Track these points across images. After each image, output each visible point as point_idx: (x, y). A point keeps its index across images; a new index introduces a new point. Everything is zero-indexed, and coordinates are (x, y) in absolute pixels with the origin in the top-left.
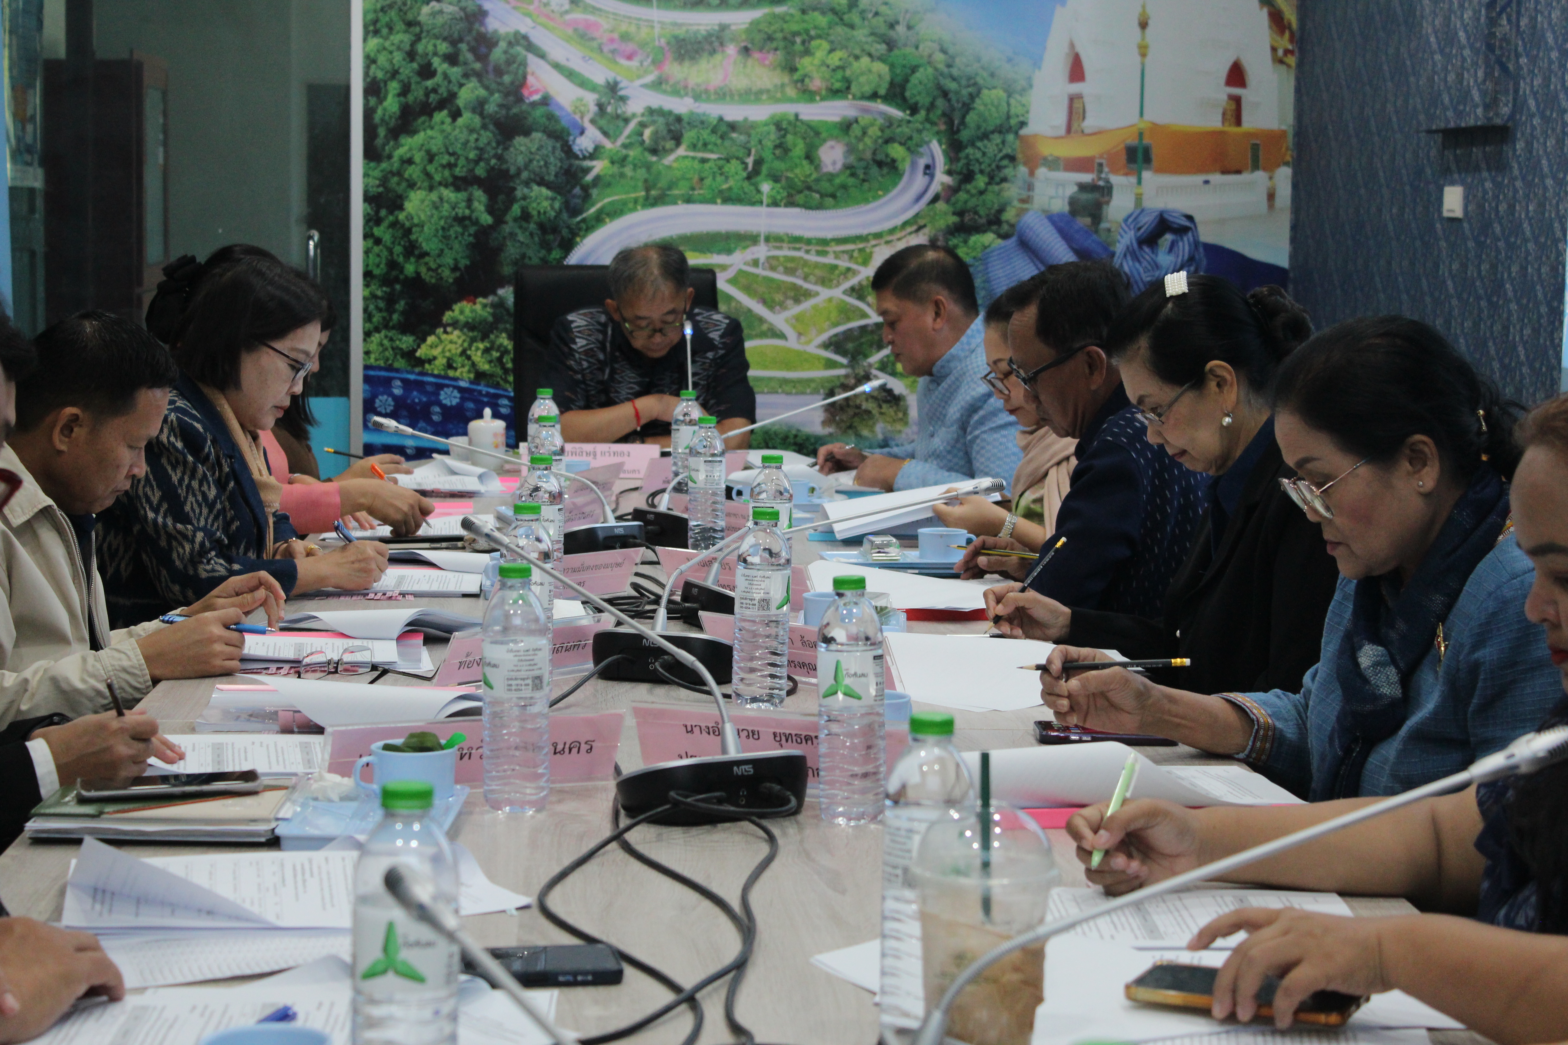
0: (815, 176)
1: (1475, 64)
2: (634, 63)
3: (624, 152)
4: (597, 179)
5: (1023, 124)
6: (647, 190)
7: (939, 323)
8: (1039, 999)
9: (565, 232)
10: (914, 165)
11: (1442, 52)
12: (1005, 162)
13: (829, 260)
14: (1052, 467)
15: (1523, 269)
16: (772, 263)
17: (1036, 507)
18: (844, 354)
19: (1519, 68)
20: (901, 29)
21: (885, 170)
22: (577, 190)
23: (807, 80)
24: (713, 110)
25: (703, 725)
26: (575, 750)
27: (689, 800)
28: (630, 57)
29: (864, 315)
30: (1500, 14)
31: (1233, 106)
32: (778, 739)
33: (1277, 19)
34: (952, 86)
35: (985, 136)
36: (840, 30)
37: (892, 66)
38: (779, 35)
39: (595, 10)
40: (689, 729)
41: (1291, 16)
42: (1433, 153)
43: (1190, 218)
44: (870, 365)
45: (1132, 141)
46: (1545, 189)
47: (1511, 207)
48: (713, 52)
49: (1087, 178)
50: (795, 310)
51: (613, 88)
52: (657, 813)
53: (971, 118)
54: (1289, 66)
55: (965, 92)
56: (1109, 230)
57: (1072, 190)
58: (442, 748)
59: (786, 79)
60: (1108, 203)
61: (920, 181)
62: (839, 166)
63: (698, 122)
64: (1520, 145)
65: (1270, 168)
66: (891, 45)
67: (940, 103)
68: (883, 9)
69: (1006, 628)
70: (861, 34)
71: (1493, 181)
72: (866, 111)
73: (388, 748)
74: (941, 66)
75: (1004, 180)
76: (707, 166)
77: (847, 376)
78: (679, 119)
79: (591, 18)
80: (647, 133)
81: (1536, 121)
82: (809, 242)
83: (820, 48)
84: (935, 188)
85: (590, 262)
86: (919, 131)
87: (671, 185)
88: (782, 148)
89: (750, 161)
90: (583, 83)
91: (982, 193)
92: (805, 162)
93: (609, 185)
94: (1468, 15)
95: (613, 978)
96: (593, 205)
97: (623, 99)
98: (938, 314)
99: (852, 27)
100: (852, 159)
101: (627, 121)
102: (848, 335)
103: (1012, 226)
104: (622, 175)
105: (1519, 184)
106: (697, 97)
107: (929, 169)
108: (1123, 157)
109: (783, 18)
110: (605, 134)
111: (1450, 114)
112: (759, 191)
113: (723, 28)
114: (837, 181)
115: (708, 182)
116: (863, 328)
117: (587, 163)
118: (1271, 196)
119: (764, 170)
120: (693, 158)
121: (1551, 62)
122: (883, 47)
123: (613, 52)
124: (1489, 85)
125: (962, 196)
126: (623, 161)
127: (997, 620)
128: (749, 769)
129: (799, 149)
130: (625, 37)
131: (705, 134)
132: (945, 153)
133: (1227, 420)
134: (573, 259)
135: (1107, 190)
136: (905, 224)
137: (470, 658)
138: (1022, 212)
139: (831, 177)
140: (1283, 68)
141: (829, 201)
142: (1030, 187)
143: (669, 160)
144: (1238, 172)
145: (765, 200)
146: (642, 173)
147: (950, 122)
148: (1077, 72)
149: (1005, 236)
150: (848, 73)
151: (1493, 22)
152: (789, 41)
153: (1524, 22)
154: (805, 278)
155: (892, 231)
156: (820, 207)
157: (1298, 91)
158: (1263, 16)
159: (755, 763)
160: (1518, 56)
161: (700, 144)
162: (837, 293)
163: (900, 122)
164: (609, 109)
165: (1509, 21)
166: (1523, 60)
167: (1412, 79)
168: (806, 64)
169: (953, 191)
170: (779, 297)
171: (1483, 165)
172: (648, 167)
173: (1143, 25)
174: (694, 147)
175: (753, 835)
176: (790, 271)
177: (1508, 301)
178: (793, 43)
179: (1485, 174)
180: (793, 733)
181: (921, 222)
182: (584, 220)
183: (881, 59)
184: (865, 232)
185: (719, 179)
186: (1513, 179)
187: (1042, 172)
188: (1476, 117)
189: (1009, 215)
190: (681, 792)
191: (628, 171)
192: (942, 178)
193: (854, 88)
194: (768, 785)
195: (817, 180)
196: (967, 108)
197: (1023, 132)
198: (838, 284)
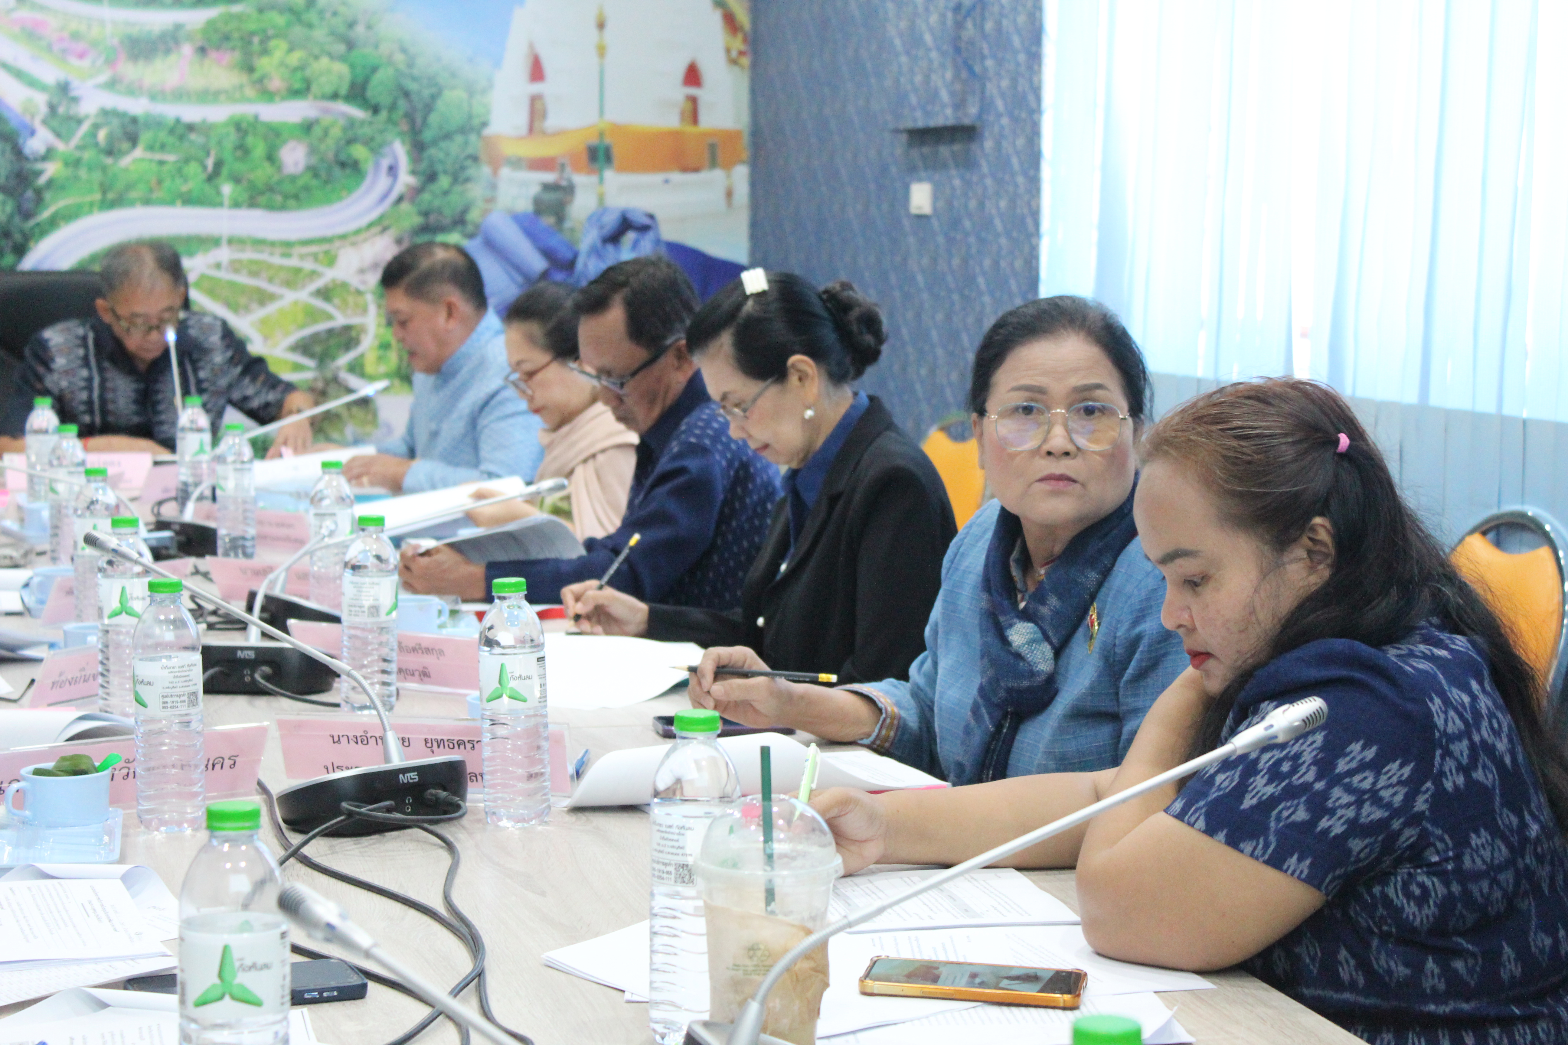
0: (276, 178)
1: (943, 66)
2: (86, 63)
3: (78, 154)
4: (50, 183)
5: (484, 124)
6: (104, 192)
7: (452, 325)
8: (826, 985)
9: (18, 237)
10: (377, 166)
11: (908, 53)
12: (469, 162)
13: (294, 262)
14: (578, 464)
15: (996, 263)
16: (235, 266)
17: (564, 505)
18: (312, 356)
19: (985, 70)
20: (360, 29)
21: (348, 171)
22: (29, 194)
23: (266, 81)
24: (171, 111)
25: (351, 735)
26: (218, 767)
27: (363, 810)
28: (81, 56)
29: (330, 317)
30: (965, 17)
31: (689, 106)
32: (429, 745)
33: (730, 20)
34: (412, 86)
35: (448, 136)
36: (298, 31)
37: (352, 66)
38: (236, 35)
39: (42, 8)
40: (336, 739)
41: (743, 17)
42: (899, 151)
43: (651, 217)
44: (338, 368)
45: (594, 141)
46: (1016, 186)
47: (981, 205)
48: (168, 51)
49: (549, 177)
50: (260, 313)
51: (64, 88)
52: (332, 825)
53: (433, 118)
54: (742, 67)
55: (426, 93)
56: (572, 230)
57: (535, 190)
58: (96, 770)
59: (244, 78)
60: (571, 201)
61: (384, 181)
62: (301, 167)
63: (156, 123)
64: (988, 144)
65: (728, 166)
66: (351, 45)
67: (402, 104)
68: (342, 9)
69: (586, 625)
70: (320, 34)
71: (962, 178)
72: (327, 111)
73: (38, 772)
74: (402, 67)
75: (467, 180)
76: (166, 168)
77: (315, 380)
78: (134, 120)
79: (39, 16)
80: (102, 135)
81: (1005, 121)
82: (272, 244)
83: (279, 48)
84: (399, 188)
85: (46, 266)
86: (382, 132)
87: (129, 187)
88: (243, 150)
89: (210, 163)
90: (32, 83)
91: (446, 193)
92: (267, 165)
93: (62, 188)
94: (934, 19)
95: (356, 993)
96: (48, 207)
97: (75, 100)
98: (450, 315)
99: (310, 26)
100: (314, 161)
101: (79, 122)
102: (315, 338)
103: (477, 226)
104: (76, 178)
105: (989, 181)
106: (153, 97)
107: (392, 170)
108: (584, 157)
109: (239, 17)
110: (58, 135)
111: (918, 114)
112: (219, 193)
113: (178, 27)
114: (300, 182)
115: (167, 184)
116: (330, 332)
117: (39, 166)
118: (729, 194)
119: (225, 171)
120: (151, 161)
121: (1018, 64)
122: (341, 48)
123: (64, 51)
124: (958, 87)
125: (426, 197)
126: (76, 163)
127: (577, 618)
128: (413, 777)
129: (259, 150)
130: (76, 36)
131: (163, 136)
132: (409, 153)
133: (809, 413)
134: (28, 263)
135: (569, 190)
136: (370, 226)
137: (63, 678)
138: (486, 212)
139: (293, 179)
140: (736, 69)
141: (292, 202)
142: (493, 187)
143: (126, 161)
144: (696, 170)
145: (226, 202)
146: (97, 176)
147: (412, 121)
148: (537, 72)
149: (471, 236)
150: (308, 73)
151: (959, 25)
152: (246, 40)
153: (989, 26)
154: (270, 280)
155: (358, 232)
156: (283, 208)
157: (754, 92)
158: (716, 18)
159: (420, 770)
160: (983, 58)
161: (158, 145)
162: (303, 295)
163: (362, 123)
164: (61, 110)
165: (975, 25)
166: (989, 63)
167: (873, 81)
168: (264, 64)
169: (415, 192)
170: (243, 300)
171: (951, 163)
172: (104, 169)
173: (601, 26)
174: (151, 148)
175: (426, 842)
176: (254, 274)
177: (980, 294)
178: (250, 43)
179: (953, 172)
180: (445, 738)
181: (386, 223)
182: (38, 224)
183: (342, 58)
184: (329, 233)
185: (178, 181)
186: (983, 177)
187: (505, 172)
188: (945, 117)
189: (473, 216)
190: (351, 803)
191: (83, 173)
192: (406, 179)
193: (314, 88)
194: (433, 791)
195: (280, 182)
196: (429, 108)
197: (487, 132)
198: (304, 286)
